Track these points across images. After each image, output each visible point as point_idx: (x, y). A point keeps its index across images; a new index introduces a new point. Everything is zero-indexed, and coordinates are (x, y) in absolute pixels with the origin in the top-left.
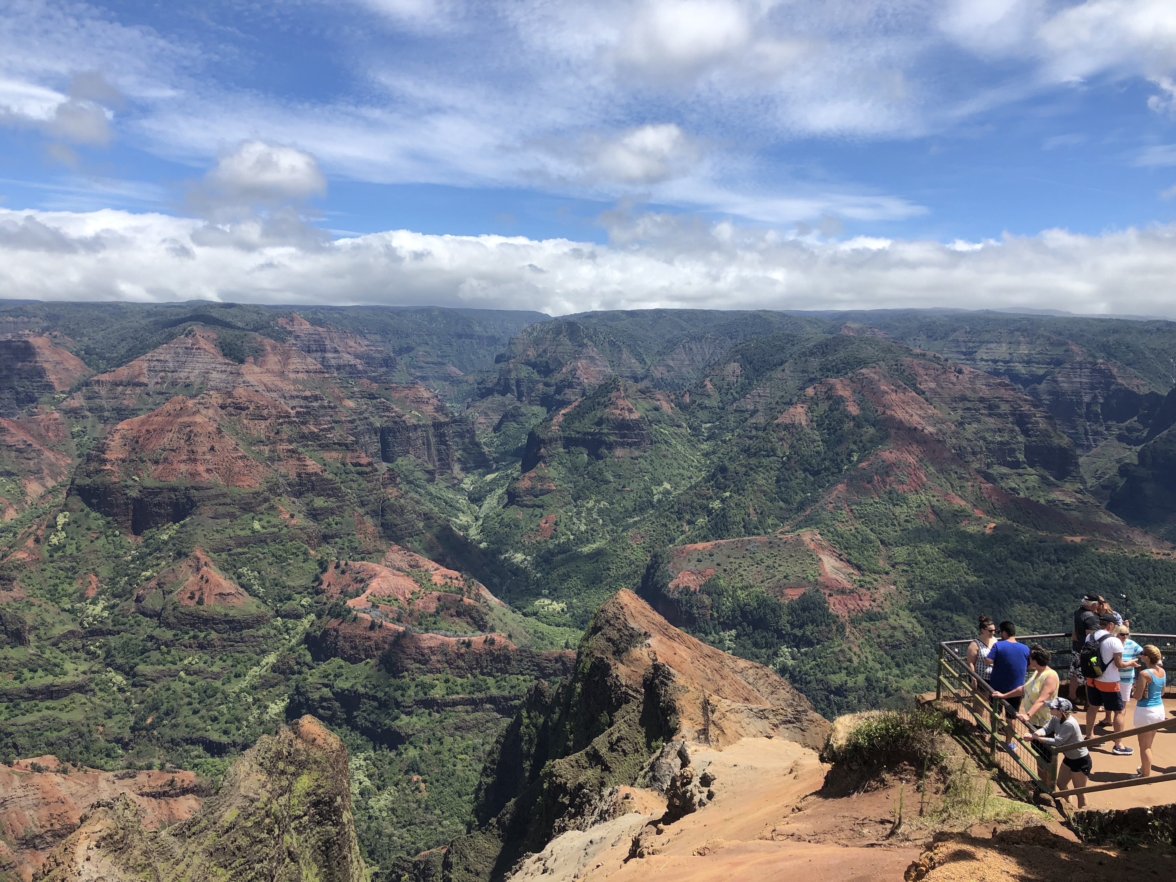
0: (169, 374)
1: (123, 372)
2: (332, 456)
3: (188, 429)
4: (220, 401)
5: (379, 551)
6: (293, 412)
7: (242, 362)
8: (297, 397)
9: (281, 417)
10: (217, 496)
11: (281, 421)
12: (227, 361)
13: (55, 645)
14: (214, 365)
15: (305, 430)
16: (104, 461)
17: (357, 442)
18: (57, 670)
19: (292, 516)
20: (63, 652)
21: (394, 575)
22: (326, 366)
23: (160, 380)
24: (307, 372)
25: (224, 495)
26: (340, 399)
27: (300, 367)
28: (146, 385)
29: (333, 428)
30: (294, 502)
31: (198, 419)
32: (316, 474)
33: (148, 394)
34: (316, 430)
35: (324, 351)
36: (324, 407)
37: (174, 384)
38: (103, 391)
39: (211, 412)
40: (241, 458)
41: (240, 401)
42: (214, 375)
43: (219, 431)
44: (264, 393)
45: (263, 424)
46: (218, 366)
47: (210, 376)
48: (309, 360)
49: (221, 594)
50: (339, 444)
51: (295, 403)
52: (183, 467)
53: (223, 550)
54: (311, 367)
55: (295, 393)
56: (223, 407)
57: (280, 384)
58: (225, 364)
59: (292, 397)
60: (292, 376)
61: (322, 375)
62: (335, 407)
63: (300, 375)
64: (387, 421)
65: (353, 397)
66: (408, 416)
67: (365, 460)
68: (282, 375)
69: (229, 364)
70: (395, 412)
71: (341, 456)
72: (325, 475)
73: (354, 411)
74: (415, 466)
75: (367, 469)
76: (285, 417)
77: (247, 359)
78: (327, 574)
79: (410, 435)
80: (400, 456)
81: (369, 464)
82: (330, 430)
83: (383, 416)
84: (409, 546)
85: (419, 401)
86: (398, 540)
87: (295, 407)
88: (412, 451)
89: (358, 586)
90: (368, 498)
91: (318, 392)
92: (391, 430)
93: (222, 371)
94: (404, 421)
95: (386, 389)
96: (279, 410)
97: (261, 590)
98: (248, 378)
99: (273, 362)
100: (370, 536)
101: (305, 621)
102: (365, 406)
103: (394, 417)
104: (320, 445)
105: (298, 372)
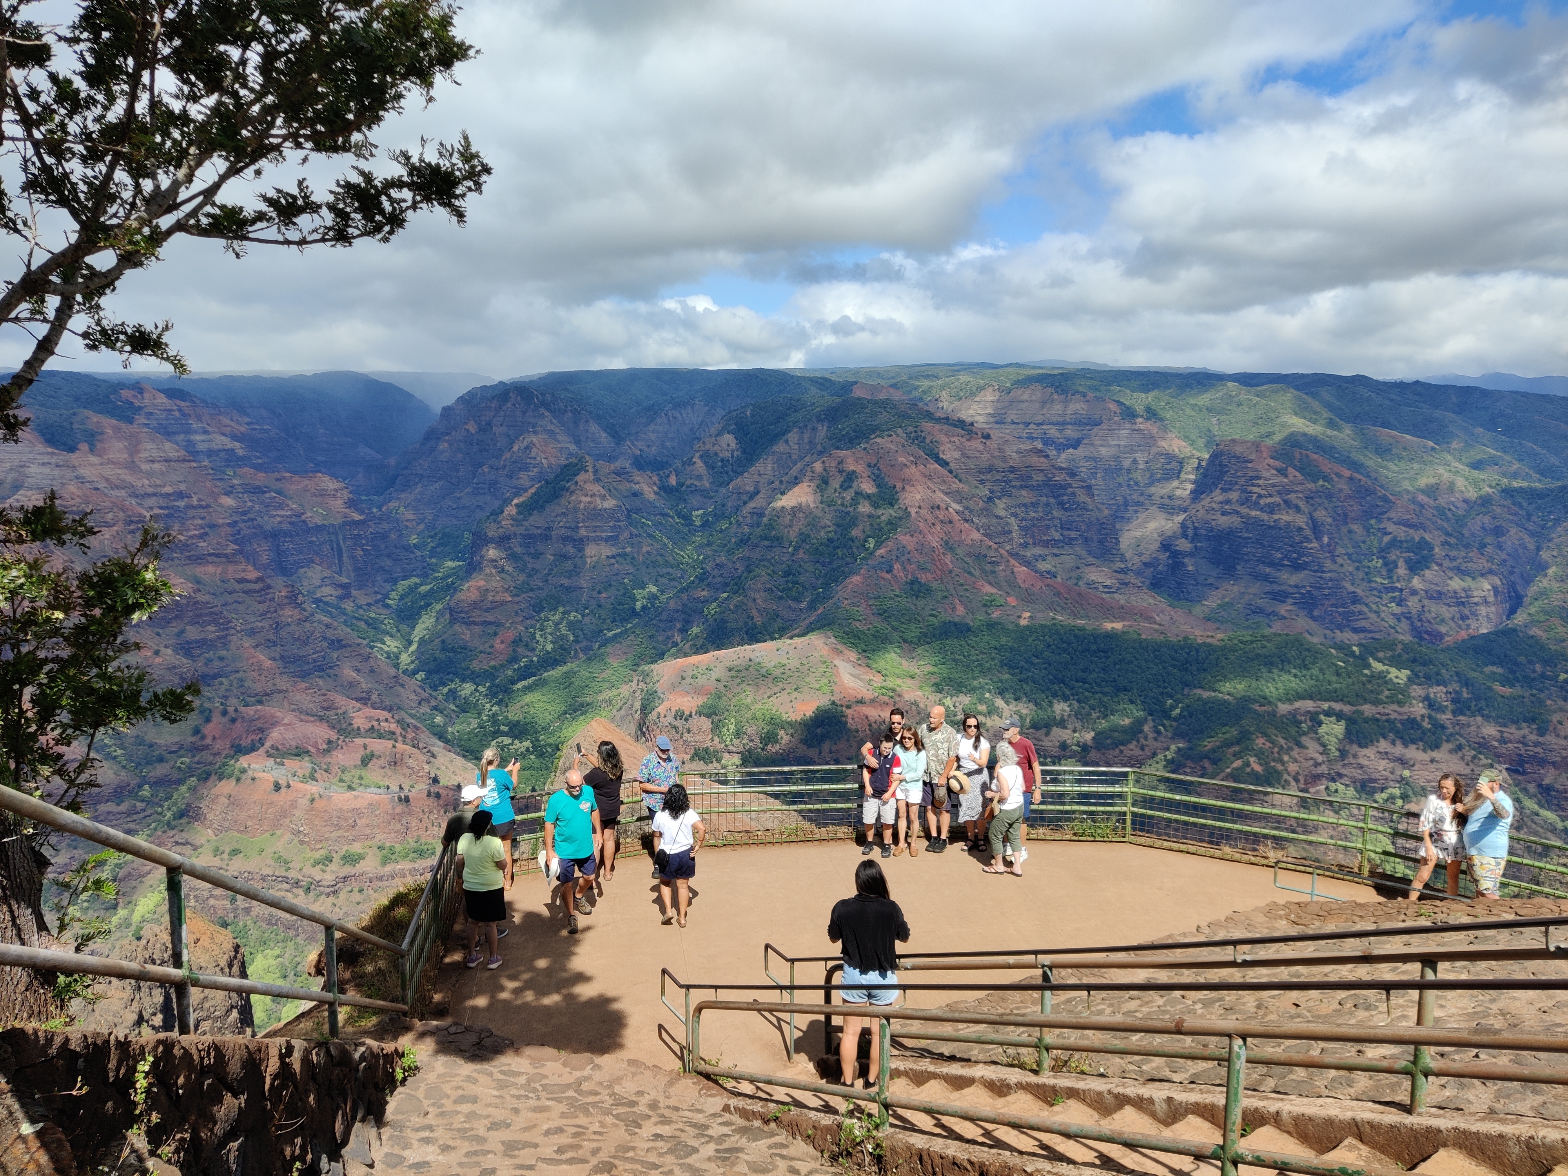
2: (209, 571)
5: (280, 692)
6: (148, 515)
7: (72, 449)
8: (155, 495)
9: (132, 522)
11: (132, 527)
12: (50, 450)
14: (31, 456)
17: (241, 552)
19: (157, 653)
21: (302, 720)
22: (192, 452)
24: (166, 461)
26: (215, 496)
27: (155, 454)
29: (206, 534)
30: (158, 634)
34: (182, 538)
35: (188, 431)
36: (193, 507)
41: (72, 502)
42: (34, 469)
44: (106, 491)
45: (108, 533)
46: (38, 457)
47: (27, 471)
48: (168, 445)
50: (217, 555)
51: (151, 502)
54: (171, 455)
55: (150, 490)
57: (129, 478)
58: (47, 453)
59: (147, 495)
60: (145, 467)
61: (187, 464)
62: (208, 506)
63: (156, 466)
64: (280, 522)
65: (231, 492)
66: (309, 514)
67: (253, 575)
68: (132, 466)
69: (53, 453)
70: (292, 509)
71: (219, 570)
72: (200, 597)
73: (235, 511)
74: (322, 580)
75: (257, 587)
76: (137, 522)
77: (79, 446)
78: (210, 726)
79: (314, 539)
80: (302, 567)
81: (259, 580)
82: (202, 536)
83: (274, 516)
84: (321, 682)
85: (323, 494)
86: (305, 675)
87: (151, 508)
88: (317, 560)
89: (254, 737)
90: (260, 624)
91: (183, 487)
92: (287, 534)
93: (43, 464)
94: (304, 521)
95: (277, 480)
96: (130, 513)
97: (119, 752)
98: (83, 472)
99: (116, 449)
100: (265, 673)
101: (183, 788)
102: (249, 504)
103: (290, 517)
104: (189, 558)
105: (153, 462)
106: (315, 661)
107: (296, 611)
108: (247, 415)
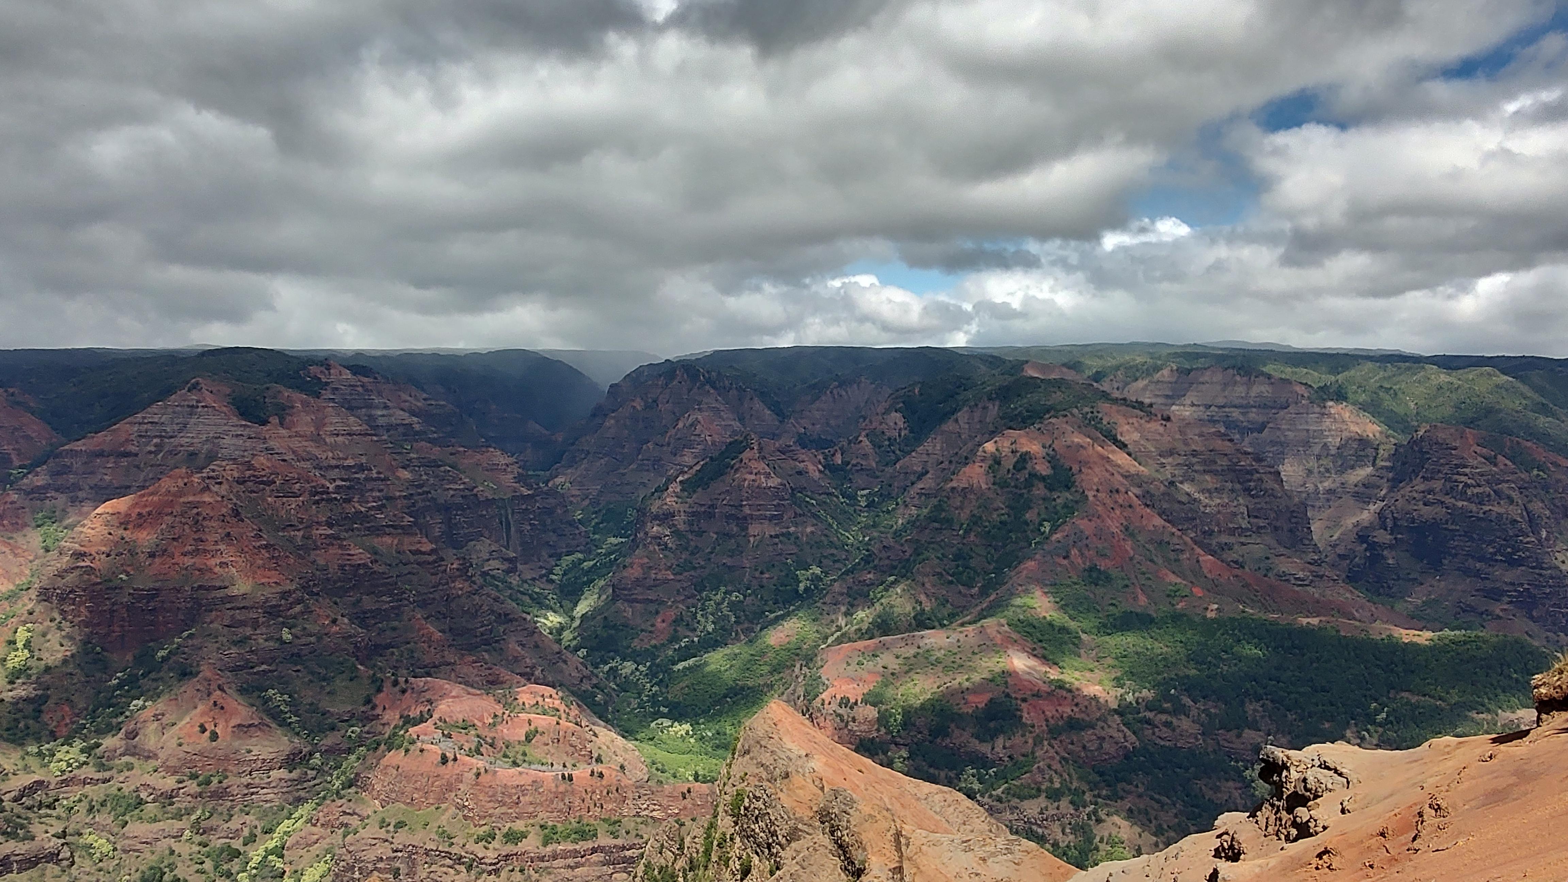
0: (167, 441)
1: (103, 439)
2: (386, 543)
3: (195, 511)
4: (236, 474)
5: (449, 664)
6: (331, 487)
7: (264, 423)
8: (337, 467)
9: (317, 493)
10: (232, 598)
11: (316, 498)
12: (244, 423)
13: (17, 800)
14: (226, 428)
15: (348, 509)
17: (415, 523)
18: (21, 833)
19: (334, 621)
20: (27, 808)
21: (468, 693)
22: (374, 427)
23: (153, 449)
24: (349, 434)
25: (243, 596)
26: (392, 469)
27: (340, 427)
28: (136, 455)
29: (383, 506)
30: (336, 603)
31: (207, 498)
32: (365, 565)
33: (138, 467)
34: (363, 509)
35: (370, 406)
36: (372, 480)
37: (173, 453)
38: (77, 464)
39: (223, 489)
40: (266, 547)
41: (263, 473)
42: (227, 441)
43: (236, 513)
44: (293, 462)
45: (294, 503)
46: (232, 429)
47: (221, 442)
48: (352, 419)
49: (239, 725)
50: (394, 527)
51: (334, 474)
52: (188, 561)
53: (242, 668)
54: (354, 428)
55: (334, 462)
56: (240, 481)
57: (314, 451)
58: (241, 426)
59: (330, 467)
60: (329, 440)
61: (369, 438)
62: (386, 479)
63: (340, 439)
64: (452, 496)
65: (408, 466)
66: (481, 488)
67: (427, 547)
68: (317, 439)
69: (245, 426)
70: (464, 483)
71: (396, 542)
72: (376, 567)
73: (411, 483)
74: (491, 553)
75: (431, 558)
76: (322, 493)
77: (271, 419)
78: (382, 695)
79: (484, 513)
80: (472, 540)
81: (432, 552)
82: (380, 508)
83: (448, 489)
84: (487, 656)
85: (494, 468)
86: (471, 648)
87: (334, 480)
88: (487, 534)
89: (422, 708)
90: (432, 596)
91: (364, 460)
92: (459, 507)
93: (237, 436)
94: (476, 495)
95: (451, 454)
96: (314, 484)
97: (294, 719)
98: (272, 443)
99: (304, 423)
100: (435, 645)
101: (353, 757)
102: (424, 477)
103: (463, 490)
104: (368, 529)
105: (338, 435)
106: (482, 635)
107: (467, 584)
108: (423, 390)
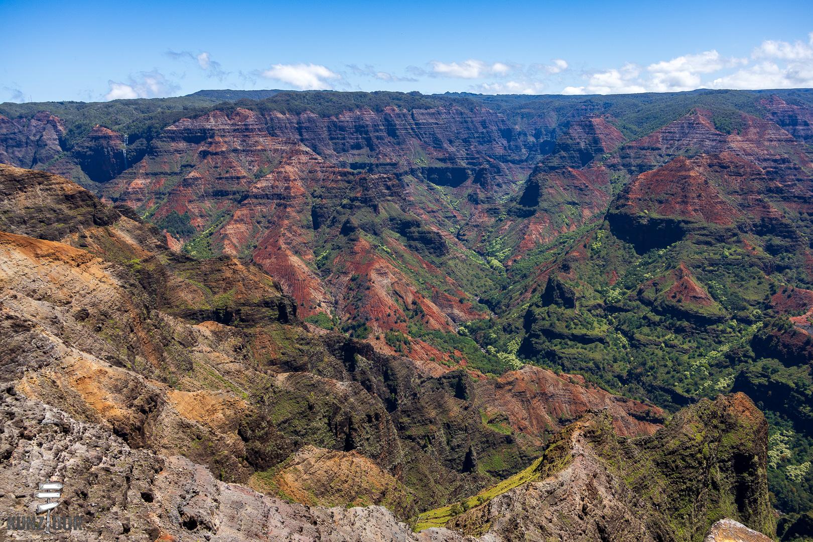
0: (676, 142)
1: (646, 141)
2: (792, 207)
3: (684, 180)
4: (709, 162)
6: (763, 171)
7: (729, 133)
8: (769, 160)
9: (754, 174)
10: (700, 229)
11: (753, 177)
12: (718, 133)
13: (589, 311)
14: (708, 136)
15: (772, 185)
16: (627, 199)
18: (589, 326)
19: (754, 249)
20: (594, 316)
22: (796, 136)
23: (669, 146)
24: (780, 141)
25: (704, 228)
26: (805, 162)
27: (774, 137)
28: (660, 149)
29: (795, 185)
30: (756, 239)
31: (692, 174)
32: (776, 219)
33: (661, 156)
34: (780, 185)
35: (796, 124)
36: (790, 168)
37: (678, 149)
38: (632, 153)
39: (701, 169)
40: (720, 203)
41: (724, 162)
42: (708, 143)
43: (706, 182)
44: (743, 156)
45: (739, 179)
46: (711, 136)
47: (705, 143)
48: (782, 132)
49: (694, 297)
50: (799, 198)
51: (765, 164)
52: (678, 207)
53: (699, 267)
54: (783, 137)
55: (768, 157)
56: (710, 166)
57: (756, 150)
58: (716, 135)
59: (765, 160)
60: (767, 143)
61: (792, 143)
62: (800, 169)
63: (773, 143)
68: (758, 143)
71: (799, 206)
72: (783, 221)
77: (733, 131)
87: (766, 168)
91: (786, 156)
93: (713, 140)
96: (754, 169)
97: (724, 299)
98: (732, 145)
99: (752, 133)
101: (754, 326)
104: (782, 198)
105: (772, 141)
